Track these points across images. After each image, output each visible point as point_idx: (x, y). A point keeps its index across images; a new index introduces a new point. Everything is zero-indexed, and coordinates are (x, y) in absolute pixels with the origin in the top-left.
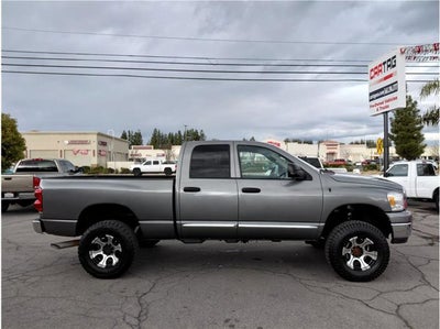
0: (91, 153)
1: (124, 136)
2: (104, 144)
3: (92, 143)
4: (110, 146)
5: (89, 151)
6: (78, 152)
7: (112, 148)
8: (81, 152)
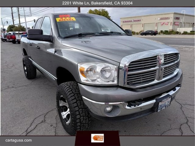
3: (171, 18)
4: (182, 20)
5: (169, 23)
6: (164, 23)
7: (183, 20)
8: (165, 23)
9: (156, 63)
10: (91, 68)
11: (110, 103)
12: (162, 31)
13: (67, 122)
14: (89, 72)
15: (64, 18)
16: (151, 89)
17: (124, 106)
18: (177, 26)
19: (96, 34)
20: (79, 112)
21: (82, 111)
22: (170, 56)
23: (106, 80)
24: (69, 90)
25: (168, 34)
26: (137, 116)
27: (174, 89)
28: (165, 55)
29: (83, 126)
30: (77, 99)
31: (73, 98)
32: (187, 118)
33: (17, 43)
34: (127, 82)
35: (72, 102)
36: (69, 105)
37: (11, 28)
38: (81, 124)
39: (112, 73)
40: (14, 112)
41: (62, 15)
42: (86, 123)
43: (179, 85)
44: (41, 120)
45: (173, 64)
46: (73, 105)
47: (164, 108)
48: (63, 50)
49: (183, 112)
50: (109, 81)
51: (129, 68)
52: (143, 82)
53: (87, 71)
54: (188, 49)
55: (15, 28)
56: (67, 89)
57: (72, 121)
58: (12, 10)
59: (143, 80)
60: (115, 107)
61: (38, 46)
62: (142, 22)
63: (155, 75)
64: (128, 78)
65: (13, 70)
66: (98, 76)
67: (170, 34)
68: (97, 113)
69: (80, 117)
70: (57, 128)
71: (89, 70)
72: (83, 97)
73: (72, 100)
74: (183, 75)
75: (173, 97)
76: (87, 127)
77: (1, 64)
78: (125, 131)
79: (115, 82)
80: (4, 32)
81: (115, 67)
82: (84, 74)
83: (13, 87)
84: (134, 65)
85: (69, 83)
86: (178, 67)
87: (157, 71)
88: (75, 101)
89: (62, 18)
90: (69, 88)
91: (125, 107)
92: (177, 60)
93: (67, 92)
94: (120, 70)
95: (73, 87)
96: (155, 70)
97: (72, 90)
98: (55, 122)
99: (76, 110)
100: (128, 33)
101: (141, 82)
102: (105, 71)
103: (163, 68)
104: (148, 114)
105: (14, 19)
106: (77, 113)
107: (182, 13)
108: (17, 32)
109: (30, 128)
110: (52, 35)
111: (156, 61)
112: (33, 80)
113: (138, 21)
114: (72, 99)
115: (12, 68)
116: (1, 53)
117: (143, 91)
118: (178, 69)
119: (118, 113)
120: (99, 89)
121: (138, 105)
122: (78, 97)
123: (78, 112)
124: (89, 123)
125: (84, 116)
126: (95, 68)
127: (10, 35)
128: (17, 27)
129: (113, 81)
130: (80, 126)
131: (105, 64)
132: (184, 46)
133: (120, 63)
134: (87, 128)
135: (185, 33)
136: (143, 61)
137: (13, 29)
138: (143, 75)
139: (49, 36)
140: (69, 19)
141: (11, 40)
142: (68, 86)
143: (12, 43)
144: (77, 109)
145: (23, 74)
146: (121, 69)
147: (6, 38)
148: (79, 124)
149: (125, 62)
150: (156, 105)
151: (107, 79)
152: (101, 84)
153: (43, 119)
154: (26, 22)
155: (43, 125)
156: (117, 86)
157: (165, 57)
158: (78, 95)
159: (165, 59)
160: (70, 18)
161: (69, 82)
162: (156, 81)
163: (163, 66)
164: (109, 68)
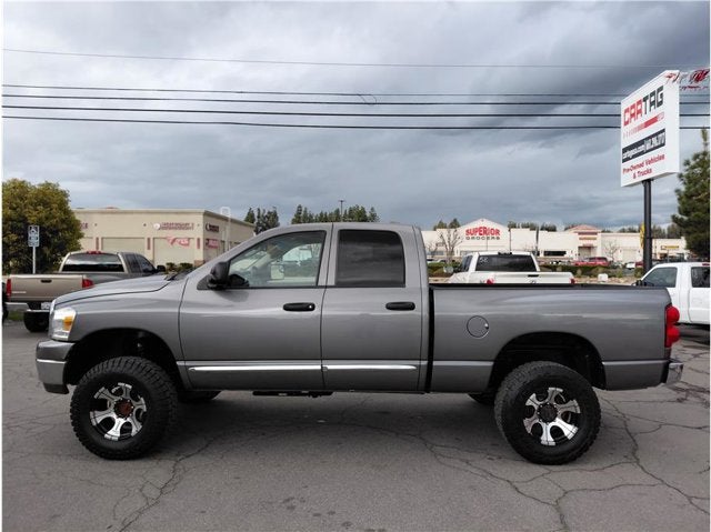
0: (194, 243)
1: (250, 217)
2: (214, 229)
3: (196, 227)
5: (192, 240)
7: (228, 235)
8: (178, 240)
18: (215, 251)
62: (95, 232)
107: (221, 214)
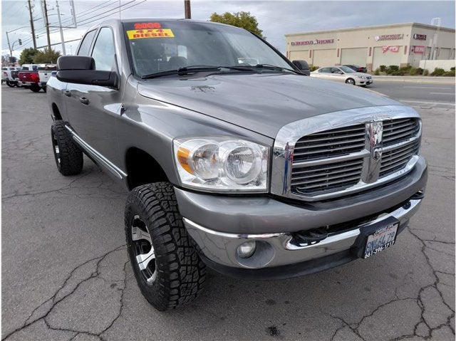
0: (402, 50)
3: (405, 36)
4: (433, 41)
5: (401, 48)
6: (388, 49)
7: (435, 42)
8: (391, 48)
9: (362, 142)
10: (205, 152)
11: (250, 236)
12: (383, 68)
13: (149, 277)
14: (200, 160)
15: (145, 31)
16: (348, 204)
17: (282, 243)
18: (420, 55)
19: (223, 69)
20: (177, 256)
21: (184, 253)
22: (397, 125)
23: (241, 181)
24: (152, 204)
25: (398, 75)
26: (315, 267)
27: (406, 204)
28: (384, 122)
29: (187, 287)
30: (173, 225)
31: (163, 221)
32: (437, 273)
33: (42, 90)
34: (292, 187)
35: (159, 232)
36: (153, 238)
37: (29, 56)
38: (181, 284)
39: (255, 164)
40: (28, 253)
41: (141, 23)
42: (192, 282)
43: (417, 196)
44: (89, 273)
45: (404, 143)
46: (161, 238)
47: (380, 249)
48: (142, 108)
49: (427, 258)
50: (247, 184)
51: (295, 151)
52: (329, 185)
53: (196, 158)
54: (444, 109)
55: (38, 55)
56: (149, 200)
57: (160, 276)
58: (31, 13)
59: (330, 181)
60: (261, 246)
61: (84, 98)
62: (338, 45)
63: (360, 170)
64: (293, 176)
65: (31, 153)
66: (221, 170)
67: (403, 75)
68: (218, 258)
69: (179, 268)
70: (125, 291)
71: (200, 154)
72: (187, 220)
73: (160, 226)
74: (429, 172)
75: (402, 223)
76: (195, 290)
77: (2, 138)
78: (287, 302)
79: (263, 186)
80: (13, 66)
81: (264, 148)
82: (187, 164)
83: (27, 194)
84: (308, 145)
85: (153, 186)
86: (416, 151)
87: (366, 160)
88: (167, 228)
89: (141, 32)
90: (154, 198)
91: (286, 245)
92: (414, 135)
93: (149, 207)
94: (274, 155)
95: (164, 196)
96: (361, 159)
97: (159, 204)
98: (122, 278)
99: (170, 250)
100: (300, 68)
101: (326, 186)
102: (238, 157)
103: (381, 154)
104: (341, 262)
105: (36, 34)
106: (172, 257)
108: (43, 66)
109: (63, 291)
110: (115, 70)
111: (362, 136)
112: (74, 178)
113: (328, 42)
114: (161, 224)
115: (27, 149)
116: (2, 113)
117: (328, 208)
118: (416, 157)
119: (267, 260)
120: (223, 201)
121: (318, 242)
122: (175, 220)
123: (174, 255)
124: (200, 282)
125: (189, 265)
126: (215, 151)
127: (26, 71)
128: (43, 53)
129: (258, 183)
130: (178, 288)
131: (240, 141)
132: (436, 103)
133: (274, 140)
134: (196, 294)
135: (439, 73)
136: (332, 135)
137: (34, 58)
138: (329, 170)
139: (110, 74)
140: (157, 33)
141: (28, 83)
142: (151, 194)
143: (29, 91)
144: (171, 247)
145: (53, 164)
146: (277, 153)
147: (17, 79)
148: (175, 284)
149: (287, 138)
150: (360, 243)
151: (243, 177)
152: (230, 191)
153: (94, 271)
154: (63, 43)
155: (95, 284)
156: (267, 196)
157: (384, 127)
158: (174, 215)
159: (384, 133)
160: (161, 31)
161: (154, 184)
162: (361, 185)
163: (380, 149)
164: (248, 152)
